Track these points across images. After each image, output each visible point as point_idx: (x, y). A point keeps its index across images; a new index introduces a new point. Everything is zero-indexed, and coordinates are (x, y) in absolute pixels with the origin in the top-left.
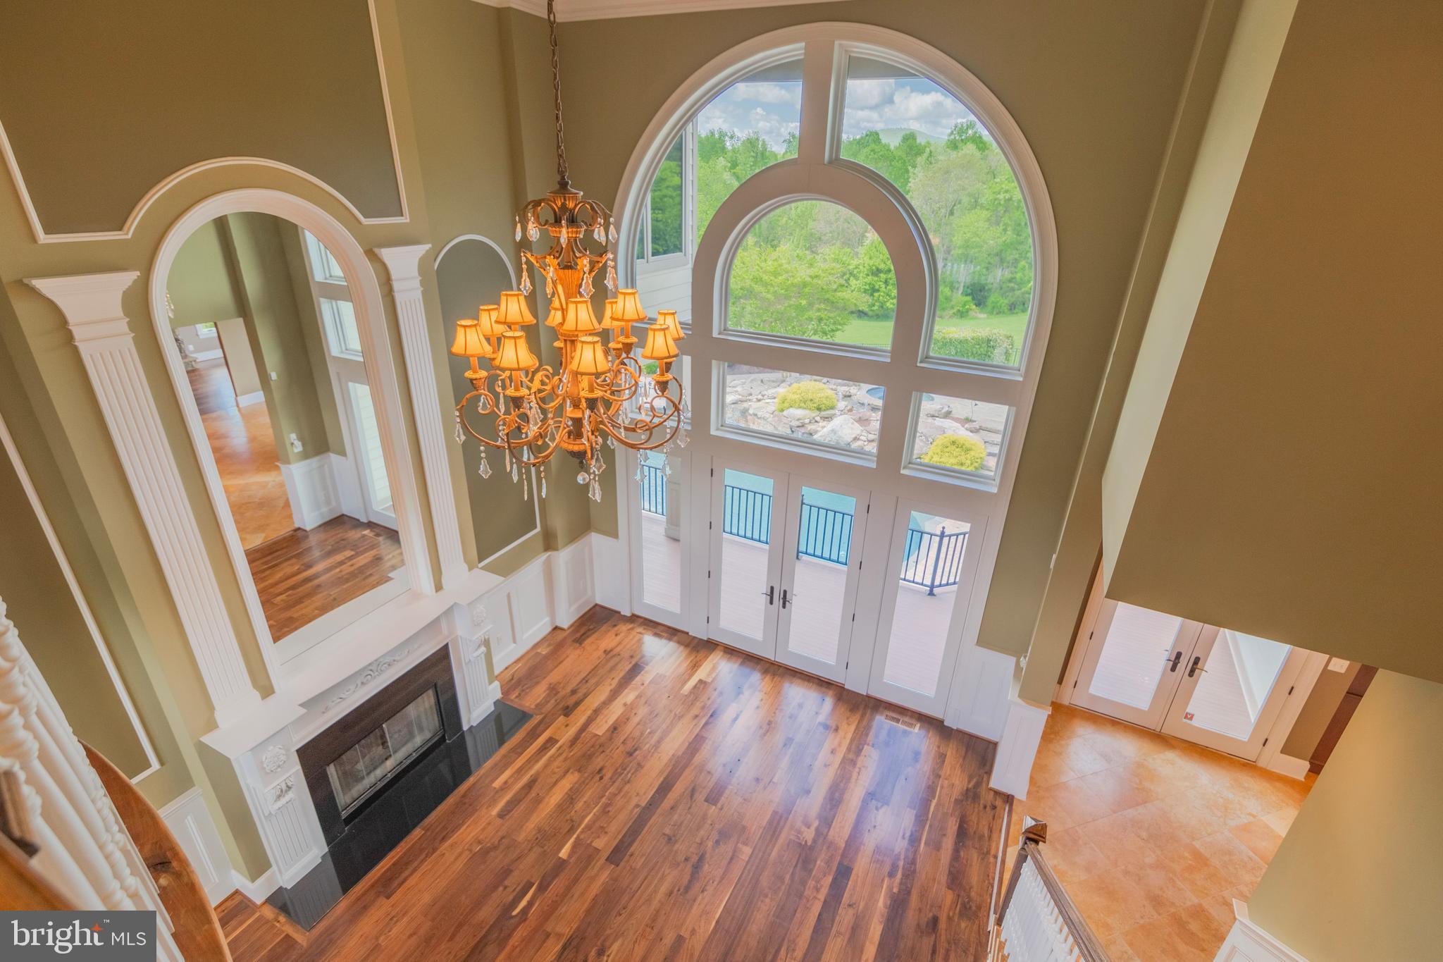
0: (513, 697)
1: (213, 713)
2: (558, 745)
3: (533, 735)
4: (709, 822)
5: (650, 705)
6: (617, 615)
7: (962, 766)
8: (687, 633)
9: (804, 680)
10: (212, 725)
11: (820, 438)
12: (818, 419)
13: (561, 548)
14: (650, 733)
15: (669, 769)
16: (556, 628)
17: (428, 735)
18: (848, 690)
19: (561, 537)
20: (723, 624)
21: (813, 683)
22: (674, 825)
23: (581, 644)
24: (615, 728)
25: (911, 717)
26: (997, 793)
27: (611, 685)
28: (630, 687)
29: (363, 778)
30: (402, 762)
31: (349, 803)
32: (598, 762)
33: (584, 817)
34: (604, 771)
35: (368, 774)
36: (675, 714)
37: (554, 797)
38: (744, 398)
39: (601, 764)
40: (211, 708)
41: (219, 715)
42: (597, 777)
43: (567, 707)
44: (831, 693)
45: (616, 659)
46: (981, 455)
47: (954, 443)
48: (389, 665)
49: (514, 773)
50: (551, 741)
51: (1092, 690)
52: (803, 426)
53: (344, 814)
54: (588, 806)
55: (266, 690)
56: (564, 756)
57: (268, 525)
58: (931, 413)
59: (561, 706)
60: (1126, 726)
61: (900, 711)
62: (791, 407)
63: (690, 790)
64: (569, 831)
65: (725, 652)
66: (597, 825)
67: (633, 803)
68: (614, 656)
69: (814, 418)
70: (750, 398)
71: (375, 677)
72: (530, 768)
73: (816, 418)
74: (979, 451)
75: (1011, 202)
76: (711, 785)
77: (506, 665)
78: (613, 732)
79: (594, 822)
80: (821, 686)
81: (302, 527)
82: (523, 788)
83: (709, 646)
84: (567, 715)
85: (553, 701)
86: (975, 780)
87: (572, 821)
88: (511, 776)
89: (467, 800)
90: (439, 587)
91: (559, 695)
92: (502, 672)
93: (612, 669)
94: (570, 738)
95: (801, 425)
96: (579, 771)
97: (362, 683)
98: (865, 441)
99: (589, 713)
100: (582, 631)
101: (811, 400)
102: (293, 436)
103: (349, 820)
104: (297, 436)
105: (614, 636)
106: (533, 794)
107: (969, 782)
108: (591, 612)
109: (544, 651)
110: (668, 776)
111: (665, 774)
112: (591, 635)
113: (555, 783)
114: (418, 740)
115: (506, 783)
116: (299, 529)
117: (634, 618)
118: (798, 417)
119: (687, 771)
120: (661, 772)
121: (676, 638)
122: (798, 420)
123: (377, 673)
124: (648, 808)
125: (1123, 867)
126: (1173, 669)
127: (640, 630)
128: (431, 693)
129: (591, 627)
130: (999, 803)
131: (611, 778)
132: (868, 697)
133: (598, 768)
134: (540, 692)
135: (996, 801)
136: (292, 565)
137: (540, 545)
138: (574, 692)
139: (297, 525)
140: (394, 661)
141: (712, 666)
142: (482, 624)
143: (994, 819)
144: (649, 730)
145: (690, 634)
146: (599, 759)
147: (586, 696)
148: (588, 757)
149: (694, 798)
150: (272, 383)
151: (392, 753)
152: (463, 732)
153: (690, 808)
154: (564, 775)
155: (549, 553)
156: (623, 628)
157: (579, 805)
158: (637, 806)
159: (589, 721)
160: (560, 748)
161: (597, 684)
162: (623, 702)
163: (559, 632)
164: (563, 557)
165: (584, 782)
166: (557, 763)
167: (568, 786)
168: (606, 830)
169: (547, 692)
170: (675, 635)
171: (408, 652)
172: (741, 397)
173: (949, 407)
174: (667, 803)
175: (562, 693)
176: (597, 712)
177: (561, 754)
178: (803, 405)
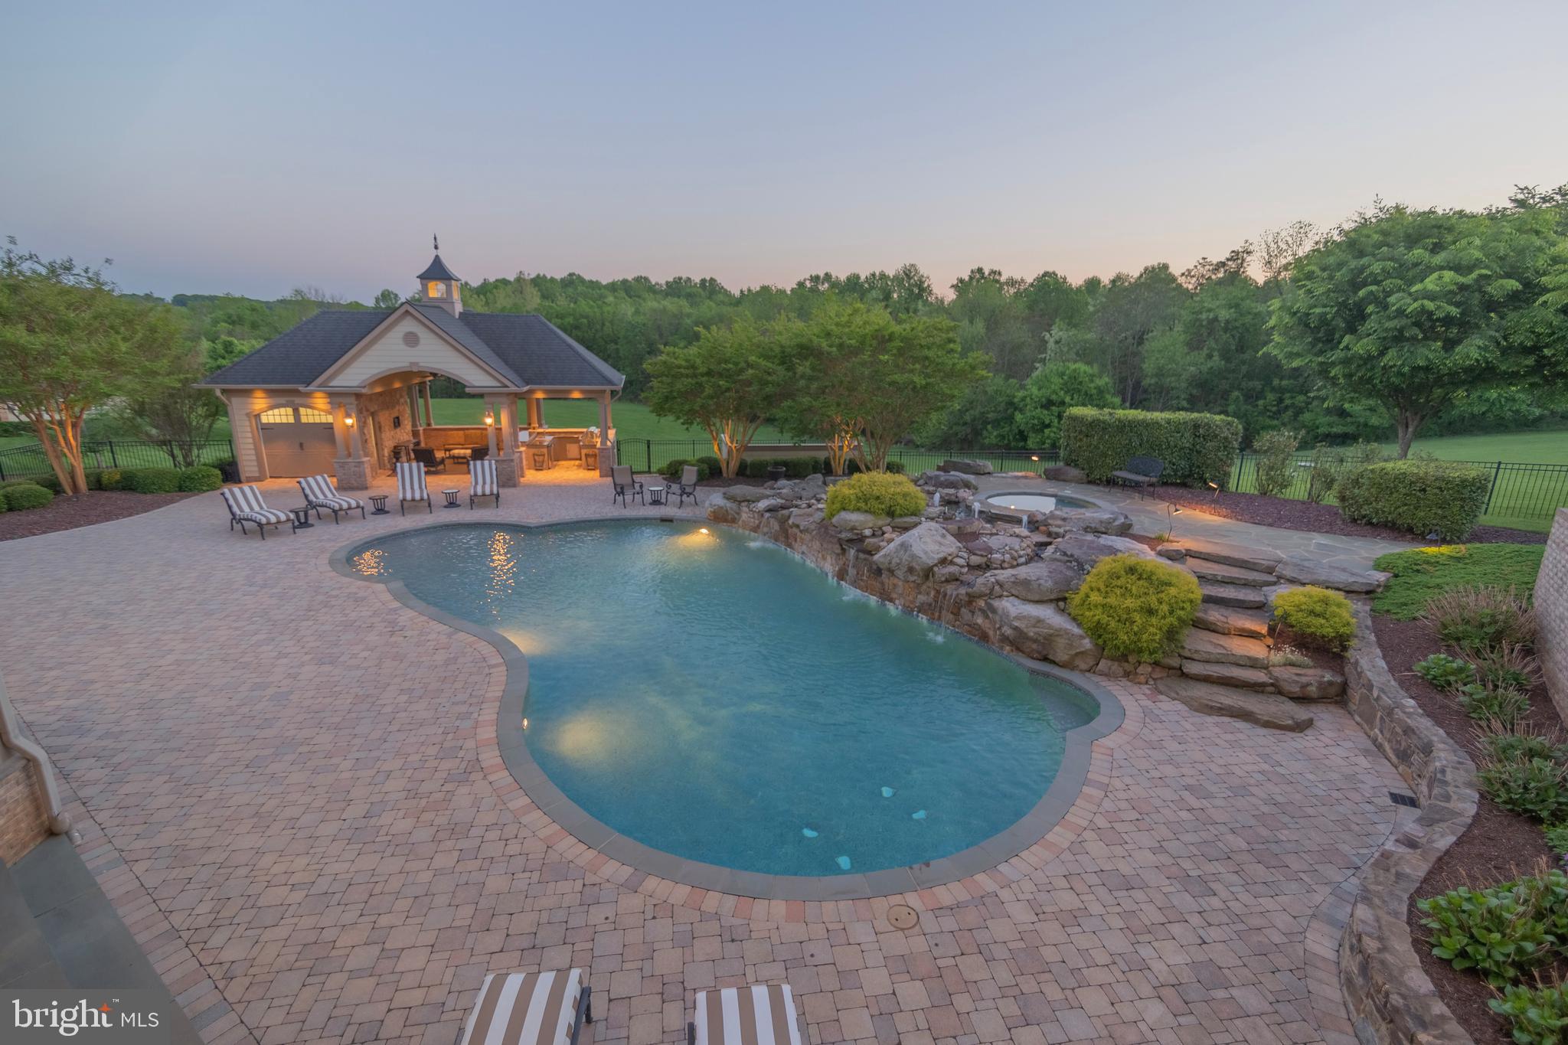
11: (882, 560)
12: (886, 529)
38: (788, 503)
46: (1191, 596)
47: (1132, 570)
52: (860, 540)
58: (1093, 525)
62: (844, 509)
69: (880, 528)
70: (799, 502)
73: (883, 528)
74: (1186, 588)
75: (1216, 323)
98: (962, 567)
101: (878, 498)
118: (854, 525)
122: (853, 530)
172: (783, 501)
173: (1126, 517)
178: (862, 505)
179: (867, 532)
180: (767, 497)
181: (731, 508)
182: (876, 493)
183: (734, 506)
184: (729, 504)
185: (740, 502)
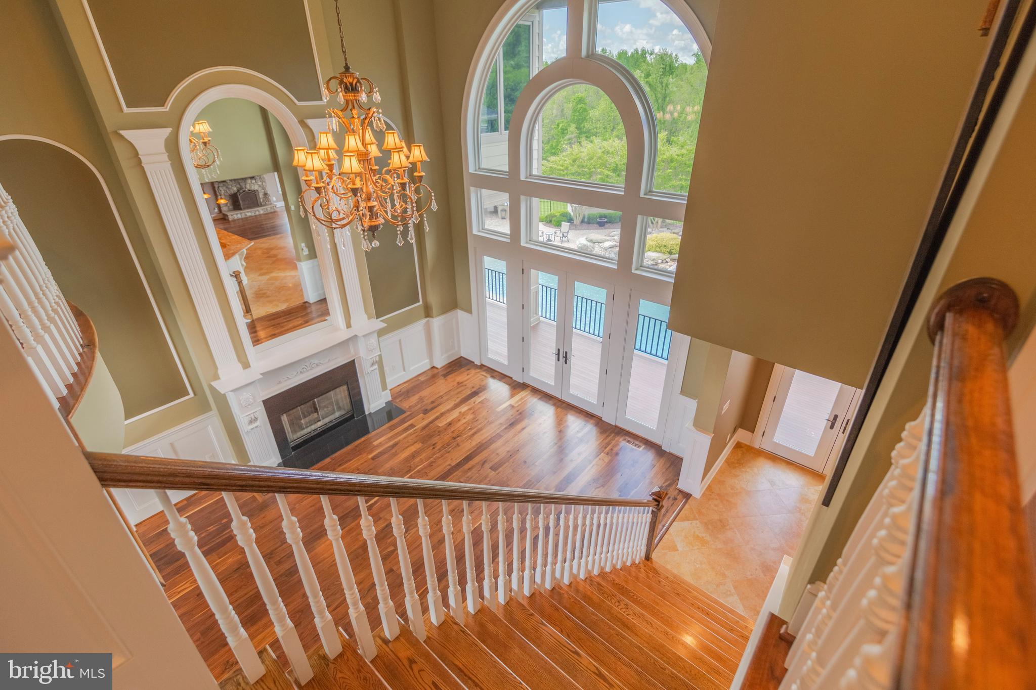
0: (398, 401)
1: (217, 371)
2: (415, 428)
3: (403, 421)
4: (488, 479)
5: (475, 414)
6: (472, 363)
7: (663, 473)
8: (512, 378)
9: (576, 412)
10: (216, 377)
12: (668, 260)
13: (436, 317)
14: (470, 429)
15: (475, 449)
16: (433, 367)
17: (343, 412)
18: (604, 421)
19: (435, 310)
20: (532, 374)
21: (582, 415)
22: (468, 478)
23: (445, 377)
24: (450, 424)
25: (641, 442)
26: (680, 491)
27: (455, 401)
28: (466, 404)
29: (304, 429)
30: (326, 424)
31: (295, 439)
32: (435, 439)
33: (418, 466)
34: (436, 445)
35: (307, 427)
36: (488, 421)
37: (404, 454)
39: (436, 441)
40: (216, 368)
41: (220, 372)
42: (431, 448)
43: (427, 410)
44: (592, 421)
45: (463, 388)
48: (317, 365)
49: (386, 439)
50: (412, 426)
51: (776, 440)
52: (656, 265)
53: (292, 445)
54: (422, 461)
55: (246, 365)
56: (417, 434)
57: (291, 299)
59: (423, 408)
60: (797, 466)
61: (635, 437)
62: (649, 251)
63: (483, 461)
64: (407, 472)
65: (531, 391)
66: (423, 471)
67: (448, 463)
68: (463, 386)
69: (665, 260)
71: (308, 371)
72: (395, 438)
73: (667, 260)
76: (496, 461)
77: (399, 384)
78: (448, 426)
79: (422, 469)
80: (587, 417)
81: (308, 301)
82: (389, 447)
83: (524, 386)
84: (425, 414)
85: (419, 406)
86: (668, 482)
87: (410, 467)
88: (385, 440)
89: (357, 449)
90: (349, 326)
91: (424, 403)
92: (395, 387)
93: (459, 392)
94: (423, 426)
95: (654, 264)
96: (422, 443)
97: (301, 372)
99: (438, 414)
100: (448, 370)
101: (665, 246)
102: (303, 245)
103: (295, 448)
104: (305, 244)
105: (466, 375)
106: (393, 451)
107: (664, 483)
108: (457, 361)
109: (422, 379)
110: (472, 453)
111: (470, 452)
112: (453, 373)
113: (407, 448)
114: (337, 414)
115: (380, 443)
116: (306, 302)
117: (482, 366)
118: (653, 258)
119: (485, 451)
120: (469, 450)
121: (504, 380)
122: (653, 260)
123: (309, 368)
124: (455, 467)
125: (752, 546)
126: (832, 427)
127: (484, 373)
128: (345, 387)
129: (455, 369)
130: (680, 497)
131: (439, 449)
132: (616, 426)
133: (434, 443)
134: (414, 399)
135: (678, 495)
136: (298, 321)
137: (422, 313)
138: (433, 402)
139: (306, 300)
140: (320, 363)
141: (521, 397)
142: (374, 351)
143: (672, 505)
144: (469, 428)
145: (513, 378)
146: (436, 439)
147: (439, 405)
148: (430, 436)
149: (484, 466)
150: (292, 212)
151: (321, 419)
152: (365, 415)
153: (479, 470)
154: (413, 444)
155: (428, 319)
156: (473, 371)
157: (417, 460)
158: (450, 465)
159: (437, 418)
160: (415, 430)
161: (448, 400)
162: (459, 411)
163: (435, 369)
164: (437, 322)
165: (423, 449)
166: (411, 437)
167: (414, 449)
168: (428, 474)
169: (418, 400)
170: (504, 378)
171: (329, 360)
174: (467, 467)
175: (426, 402)
176: (442, 414)
177: (415, 433)
178: (658, 249)
179: (660, 261)
180: (608, 240)
181: (590, 246)
182: (664, 243)
183: (592, 244)
184: (589, 244)
185: (595, 243)
